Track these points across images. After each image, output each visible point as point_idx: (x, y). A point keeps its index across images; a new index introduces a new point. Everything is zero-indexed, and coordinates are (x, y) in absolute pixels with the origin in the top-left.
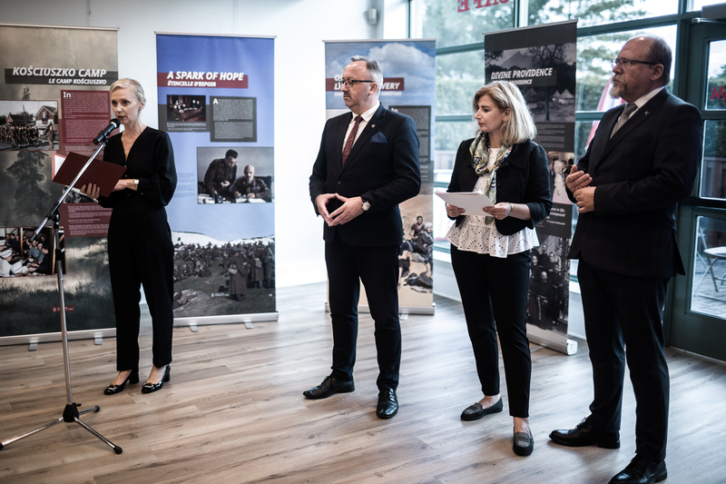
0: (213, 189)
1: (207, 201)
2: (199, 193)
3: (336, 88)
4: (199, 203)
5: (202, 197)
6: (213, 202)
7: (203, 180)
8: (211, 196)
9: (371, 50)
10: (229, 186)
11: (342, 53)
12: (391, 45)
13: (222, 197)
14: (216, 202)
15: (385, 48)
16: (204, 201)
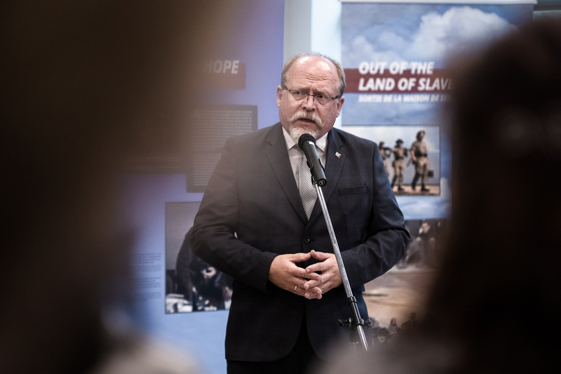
0: (190, 284)
1: (180, 307)
2: (169, 291)
3: (361, 88)
4: (167, 312)
5: (172, 300)
6: (189, 308)
7: (174, 267)
8: (186, 298)
9: (424, 18)
10: (215, 277)
11: (374, 23)
12: (460, 9)
13: (204, 299)
14: (195, 309)
15: (450, 14)
16: (175, 306)
